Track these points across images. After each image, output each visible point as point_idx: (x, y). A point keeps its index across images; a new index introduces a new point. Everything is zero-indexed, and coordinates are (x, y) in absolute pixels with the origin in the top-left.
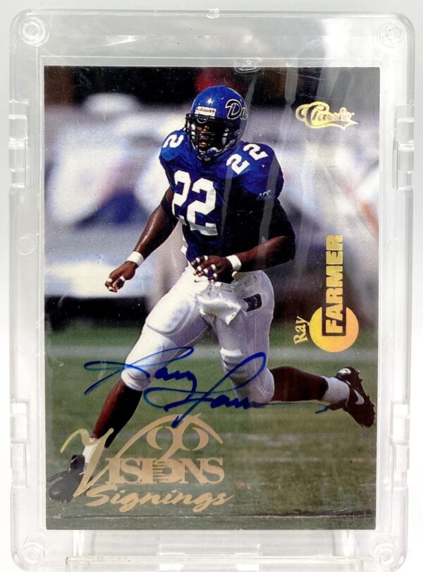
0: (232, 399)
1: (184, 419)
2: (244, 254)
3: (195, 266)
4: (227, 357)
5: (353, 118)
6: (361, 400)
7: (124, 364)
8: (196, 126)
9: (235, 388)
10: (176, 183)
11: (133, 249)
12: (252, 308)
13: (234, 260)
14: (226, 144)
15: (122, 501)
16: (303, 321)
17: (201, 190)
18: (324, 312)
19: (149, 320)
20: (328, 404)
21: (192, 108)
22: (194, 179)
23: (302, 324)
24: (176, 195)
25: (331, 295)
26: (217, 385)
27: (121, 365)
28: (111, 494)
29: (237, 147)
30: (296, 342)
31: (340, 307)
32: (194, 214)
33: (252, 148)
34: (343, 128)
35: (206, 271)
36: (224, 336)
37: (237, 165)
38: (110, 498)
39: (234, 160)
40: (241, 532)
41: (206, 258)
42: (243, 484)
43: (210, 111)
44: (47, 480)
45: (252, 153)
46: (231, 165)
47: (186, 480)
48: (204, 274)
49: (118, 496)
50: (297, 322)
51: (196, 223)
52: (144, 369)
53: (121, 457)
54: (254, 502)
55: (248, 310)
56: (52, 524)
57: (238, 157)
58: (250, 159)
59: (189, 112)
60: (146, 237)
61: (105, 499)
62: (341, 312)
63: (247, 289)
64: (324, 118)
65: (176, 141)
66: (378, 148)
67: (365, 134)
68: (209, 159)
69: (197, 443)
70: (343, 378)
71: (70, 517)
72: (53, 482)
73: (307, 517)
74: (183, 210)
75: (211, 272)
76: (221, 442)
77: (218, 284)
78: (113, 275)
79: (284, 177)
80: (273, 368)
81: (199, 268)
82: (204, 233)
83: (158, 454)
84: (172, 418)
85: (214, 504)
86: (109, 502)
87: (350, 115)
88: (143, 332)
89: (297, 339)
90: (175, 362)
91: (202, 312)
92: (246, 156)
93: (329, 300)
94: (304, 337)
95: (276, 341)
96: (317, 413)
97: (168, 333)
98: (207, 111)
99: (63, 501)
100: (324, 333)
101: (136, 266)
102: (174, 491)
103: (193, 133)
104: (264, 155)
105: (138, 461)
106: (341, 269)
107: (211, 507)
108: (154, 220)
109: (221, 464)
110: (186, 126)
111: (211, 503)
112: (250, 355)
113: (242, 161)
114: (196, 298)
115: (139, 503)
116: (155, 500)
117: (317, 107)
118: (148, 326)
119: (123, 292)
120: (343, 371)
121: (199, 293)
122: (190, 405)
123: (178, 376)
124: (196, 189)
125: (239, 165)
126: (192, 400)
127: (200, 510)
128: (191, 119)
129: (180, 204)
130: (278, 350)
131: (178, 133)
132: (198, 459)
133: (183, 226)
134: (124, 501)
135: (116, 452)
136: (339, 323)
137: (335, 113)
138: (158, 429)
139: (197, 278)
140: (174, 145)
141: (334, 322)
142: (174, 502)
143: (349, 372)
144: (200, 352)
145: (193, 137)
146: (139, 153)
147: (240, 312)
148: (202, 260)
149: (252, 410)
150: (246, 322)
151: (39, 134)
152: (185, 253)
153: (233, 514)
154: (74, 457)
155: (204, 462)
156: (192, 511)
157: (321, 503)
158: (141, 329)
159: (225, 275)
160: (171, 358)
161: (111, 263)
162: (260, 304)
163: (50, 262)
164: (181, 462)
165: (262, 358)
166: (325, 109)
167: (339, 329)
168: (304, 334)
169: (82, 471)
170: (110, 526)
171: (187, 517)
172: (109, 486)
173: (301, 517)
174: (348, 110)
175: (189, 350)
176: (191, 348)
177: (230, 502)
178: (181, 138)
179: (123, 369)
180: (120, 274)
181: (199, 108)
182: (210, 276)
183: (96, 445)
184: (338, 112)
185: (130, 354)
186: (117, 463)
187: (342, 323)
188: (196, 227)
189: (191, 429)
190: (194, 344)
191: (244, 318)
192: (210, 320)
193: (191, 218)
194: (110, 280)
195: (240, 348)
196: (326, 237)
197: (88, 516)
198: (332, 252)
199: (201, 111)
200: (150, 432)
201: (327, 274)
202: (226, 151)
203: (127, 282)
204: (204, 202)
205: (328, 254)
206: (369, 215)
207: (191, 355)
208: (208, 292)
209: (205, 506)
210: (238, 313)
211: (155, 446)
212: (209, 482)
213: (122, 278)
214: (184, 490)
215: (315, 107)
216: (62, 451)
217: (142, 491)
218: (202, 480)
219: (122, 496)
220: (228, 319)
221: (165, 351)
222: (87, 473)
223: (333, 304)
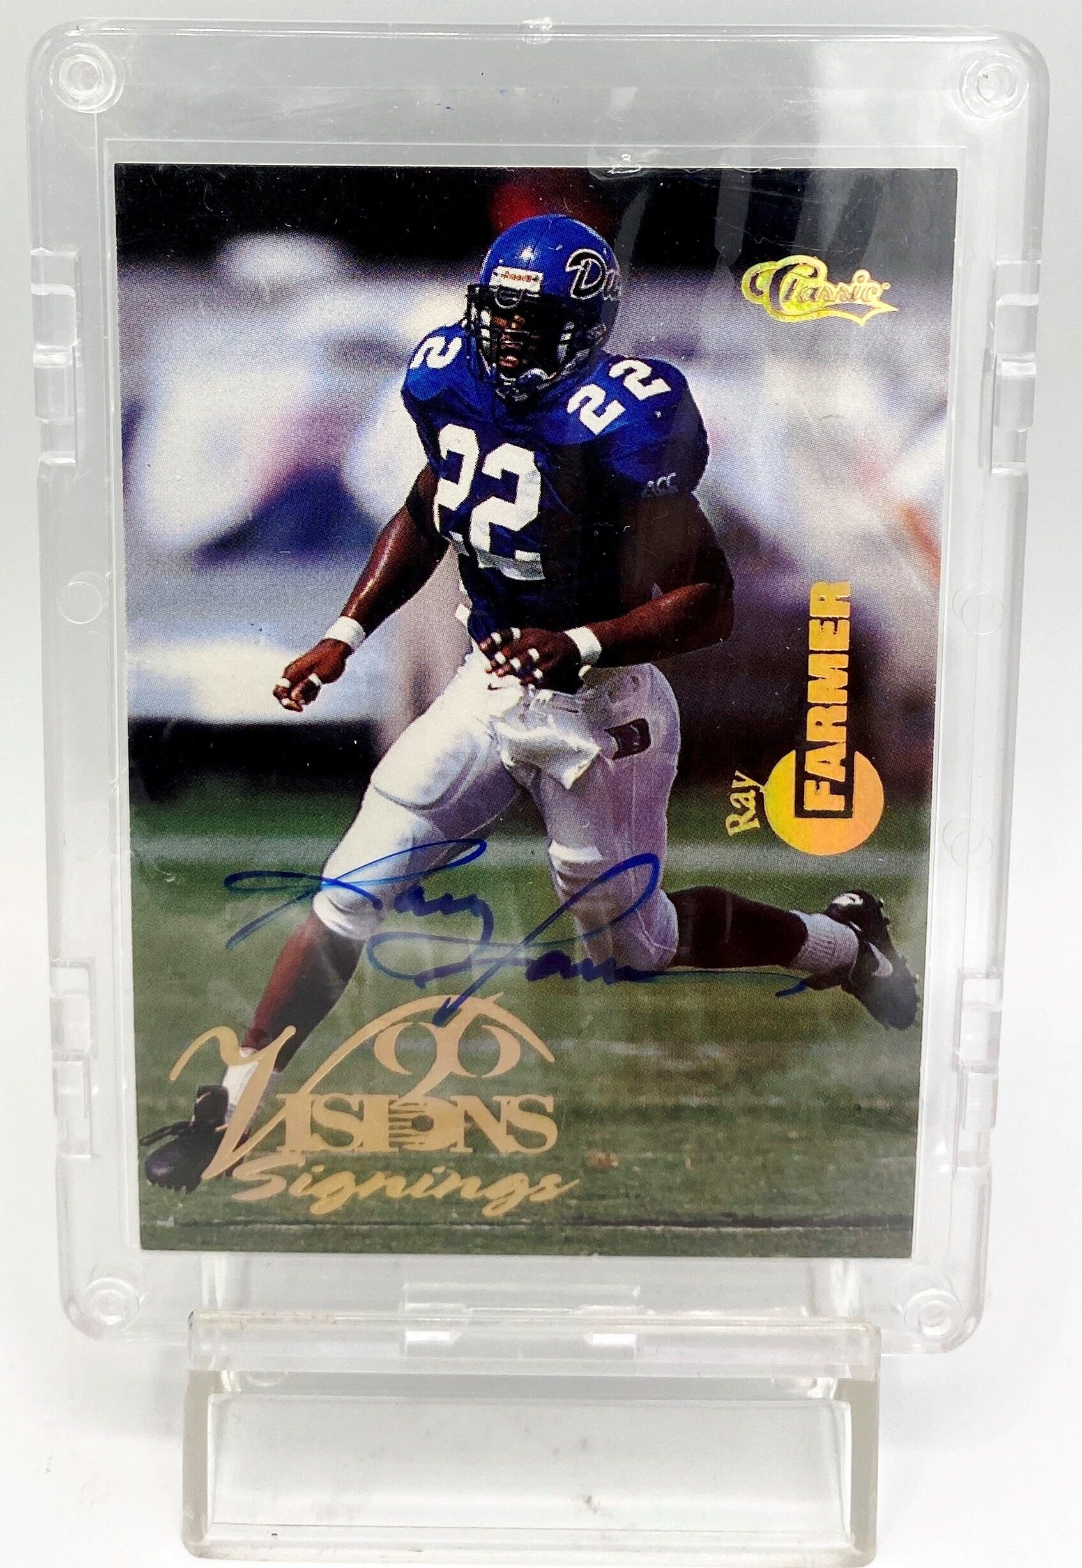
0: (576, 961)
1: (463, 1006)
2: (608, 625)
3: (490, 653)
4: (565, 863)
5: (883, 298)
6: (886, 969)
7: (321, 879)
8: (493, 315)
10: (444, 454)
12: (625, 750)
13: (585, 640)
14: (568, 360)
15: (315, 1191)
17: (504, 472)
18: (800, 762)
20: (805, 975)
21: (482, 272)
22: (487, 446)
24: (444, 484)
25: (819, 724)
26: (539, 930)
27: (312, 880)
28: (290, 1174)
29: (594, 367)
30: (732, 831)
31: (841, 752)
32: (488, 530)
33: (630, 371)
34: (861, 322)
35: (516, 663)
36: (560, 817)
37: (593, 411)
38: (289, 1184)
39: (587, 400)
40: (596, 1260)
41: (516, 633)
42: (602, 1156)
43: (529, 278)
44: (141, 1143)
45: (631, 383)
46: (578, 411)
47: (467, 1145)
48: (512, 671)
49: (306, 1179)
50: (736, 784)
51: (492, 550)
52: (367, 889)
53: (312, 1092)
54: (627, 1196)
55: (617, 756)
56: (152, 1239)
57: (595, 393)
58: (626, 397)
59: (476, 281)
60: (370, 583)
61: (277, 1185)
62: (843, 763)
63: (616, 706)
64: (812, 296)
65: (443, 352)
66: (944, 366)
67: (913, 337)
68: (525, 396)
69: (494, 1059)
70: (843, 916)
71: (195, 1223)
73: (750, 1230)
74: (460, 519)
75: (529, 665)
76: (551, 1059)
77: (546, 694)
78: (294, 669)
79: (708, 442)
81: (500, 657)
82: (512, 574)
83: (405, 1085)
84: (435, 1002)
85: (534, 1199)
86: (284, 1195)
87: (880, 288)
88: (364, 803)
89: (735, 824)
91: (507, 761)
92: (616, 390)
93: (813, 734)
94: (752, 820)
95: (681, 829)
96: (779, 994)
97: (424, 807)
98: (520, 278)
99: (178, 1189)
100: (800, 811)
101: (347, 650)
102: (439, 1170)
103: (485, 333)
104: (660, 386)
105: (354, 1100)
106: (844, 660)
107: (525, 1207)
108: (391, 542)
109: (550, 1108)
110: (468, 314)
111: (527, 1198)
112: (621, 859)
113: (606, 402)
114: (491, 727)
115: (354, 1198)
116: (396, 1187)
117: (795, 270)
118: (376, 788)
120: (844, 900)
121: (499, 715)
123: (448, 905)
124: (493, 467)
125: (599, 411)
126: (480, 963)
127: (500, 1212)
128: (480, 298)
129: (453, 505)
130: (688, 849)
131: (448, 333)
132: (496, 1098)
133: (461, 558)
134: (323, 1189)
135: (302, 1082)
136: (836, 788)
137: (841, 284)
138: (401, 1027)
139: (494, 679)
140: (437, 362)
141: (825, 786)
142: (440, 1192)
143: (859, 902)
144: (500, 852)
145: (485, 344)
146: (351, 380)
147: (598, 760)
148: (507, 639)
149: (624, 986)
150: (613, 783)
151: (106, 334)
152: (465, 622)
153: (578, 1220)
154: (202, 1091)
155: (510, 1105)
156: (480, 1214)
157: (785, 1199)
159: (562, 674)
160: (431, 865)
161: (291, 644)
162: (645, 743)
163: (138, 640)
164: (456, 1104)
165: (649, 867)
166: (815, 274)
167: (837, 803)
168: (752, 812)
169: (222, 1123)
170: (290, 1245)
171: (468, 1227)
172: (285, 1157)
173: (739, 1230)
174: (873, 277)
176: (480, 842)
177: (570, 1194)
178: (456, 344)
179: (319, 889)
180: (310, 670)
181: (500, 270)
182: (525, 676)
183: (256, 1063)
184: (848, 281)
187: (845, 788)
188: (491, 561)
189: (478, 1028)
190: (487, 832)
191: (607, 775)
193: (480, 539)
194: (286, 683)
195: (596, 842)
196: (810, 586)
197: (238, 1223)
198: (823, 620)
199: (504, 278)
200: (382, 1034)
201: (811, 673)
202: (568, 377)
203: (325, 688)
204: (512, 499)
205: (814, 625)
206: (918, 535)
207: (480, 860)
208: (522, 712)
209: (512, 1204)
210: (593, 764)
211: (395, 1067)
212: (523, 1149)
213: (314, 678)
214: (462, 1167)
215: (792, 267)
216: (174, 1076)
217: (363, 1168)
218: (506, 1145)
219: (316, 1180)
220: (570, 775)
221: (418, 849)
222: (234, 1127)
223: (823, 745)
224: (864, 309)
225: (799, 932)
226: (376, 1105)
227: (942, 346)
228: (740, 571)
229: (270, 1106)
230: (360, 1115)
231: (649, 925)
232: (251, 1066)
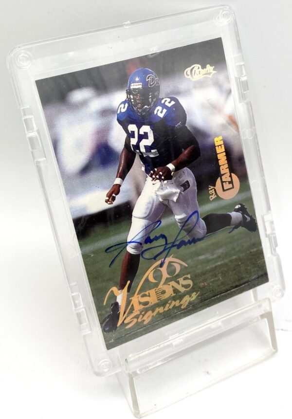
0: (187, 241)
1: (166, 261)
2: (175, 161)
3: (151, 176)
4: (179, 219)
5: (214, 70)
6: (249, 219)
7: (127, 242)
8: (133, 96)
9: (187, 234)
10: (130, 132)
11: (116, 176)
12: (185, 189)
13: (171, 166)
14: (152, 102)
15: (144, 318)
16: (212, 187)
17: (144, 132)
18: (221, 179)
19: (135, 213)
20: (234, 226)
21: (128, 86)
22: (139, 128)
23: (212, 189)
24: (132, 139)
25: (223, 169)
26: (177, 237)
27: (125, 243)
28: (137, 317)
29: (158, 102)
30: (211, 200)
31: (228, 174)
32: (144, 147)
33: (166, 101)
34: (210, 76)
36: (175, 209)
37: (160, 113)
38: (137, 319)
39: (158, 110)
40: (208, 309)
41: (156, 169)
42: (203, 284)
43: (139, 85)
44: (101, 324)
45: (167, 104)
46: (157, 113)
47: (174, 293)
48: (157, 179)
49: (141, 316)
50: (209, 189)
51: (146, 152)
52: (138, 241)
53: (138, 294)
54: (210, 291)
55: (184, 191)
56: (109, 346)
57: (159, 108)
58: (166, 107)
59: (127, 89)
60: (121, 168)
61: (135, 320)
62: (230, 176)
63: (181, 180)
64: (199, 73)
65: (124, 108)
68: (145, 113)
69: (175, 271)
70: (237, 210)
71: (119, 338)
72: (105, 323)
74: (137, 147)
75: (160, 176)
76: (187, 266)
77: (166, 182)
78: (109, 194)
80: (203, 217)
81: (154, 176)
82: (152, 156)
84: (159, 262)
85: (191, 300)
86: (137, 321)
87: (212, 68)
88: (132, 221)
89: (212, 198)
90: (153, 231)
91: (161, 200)
92: (164, 106)
93: (222, 172)
94: (215, 196)
95: (202, 202)
96: (229, 233)
97: (146, 217)
98: (137, 85)
99: (112, 332)
100: (224, 190)
101: (119, 186)
104: (173, 103)
105: (147, 293)
106: (224, 154)
107: (190, 303)
108: (123, 156)
109: (189, 277)
110: (127, 97)
112: (190, 214)
113: (163, 110)
114: (156, 193)
115: (153, 316)
116: (161, 310)
117: (195, 68)
118: (134, 217)
119: (116, 203)
120: (237, 207)
121: (156, 190)
122: (166, 252)
123: (156, 238)
124: (142, 133)
125: (161, 112)
126: (168, 248)
127: (185, 306)
128: (129, 92)
129: (135, 144)
130: (204, 207)
131: (124, 103)
132: (178, 280)
133: (140, 156)
134: (145, 318)
135: (134, 293)
136: (229, 183)
137: (205, 69)
138: (153, 271)
139: (154, 182)
140: (123, 110)
141: (227, 183)
142: (171, 307)
143: (240, 206)
144: (165, 222)
145: (133, 103)
146: (105, 120)
147: (180, 193)
148: (154, 171)
149: (198, 243)
150: (184, 197)
151: (43, 124)
152: (144, 170)
153: (202, 301)
154: (112, 305)
155: (181, 280)
156: (181, 308)
157: (242, 278)
158: (131, 220)
159: (168, 176)
160: (151, 230)
161: (105, 188)
162: (189, 186)
163: (70, 199)
164: (169, 285)
165: (196, 214)
166: (199, 68)
167: (231, 186)
168: (214, 194)
169: (119, 311)
170: (141, 334)
171: (179, 313)
172: (135, 313)
173: (235, 289)
175: (159, 223)
177: (199, 296)
178: (127, 105)
179: (127, 245)
180: (112, 193)
181: (132, 84)
182: (160, 179)
186: (136, 299)
187: (231, 182)
188: (146, 154)
189: (170, 265)
190: (161, 218)
191: (183, 195)
192: (166, 203)
193: (143, 150)
194: (107, 198)
195: (184, 212)
196: (214, 139)
197: (128, 334)
198: (218, 146)
199: (134, 86)
200: (150, 275)
201: (219, 159)
202: (153, 106)
203: (117, 196)
204: (148, 138)
205: (217, 148)
206: (233, 121)
207: (161, 225)
208: (161, 188)
209: (187, 303)
210: (179, 194)
212: (186, 289)
213: (114, 195)
214: (174, 299)
215: (193, 68)
216: (104, 304)
218: (182, 290)
219: (143, 316)
220: (175, 199)
221: (147, 227)
222: (122, 311)
223: (225, 174)
224: (210, 74)
225: (230, 217)
226: (152, 292)
228: (199, 140)
229: (128, 302)
230: (149, 296)
231: (199, 227)
232: (122, 294)
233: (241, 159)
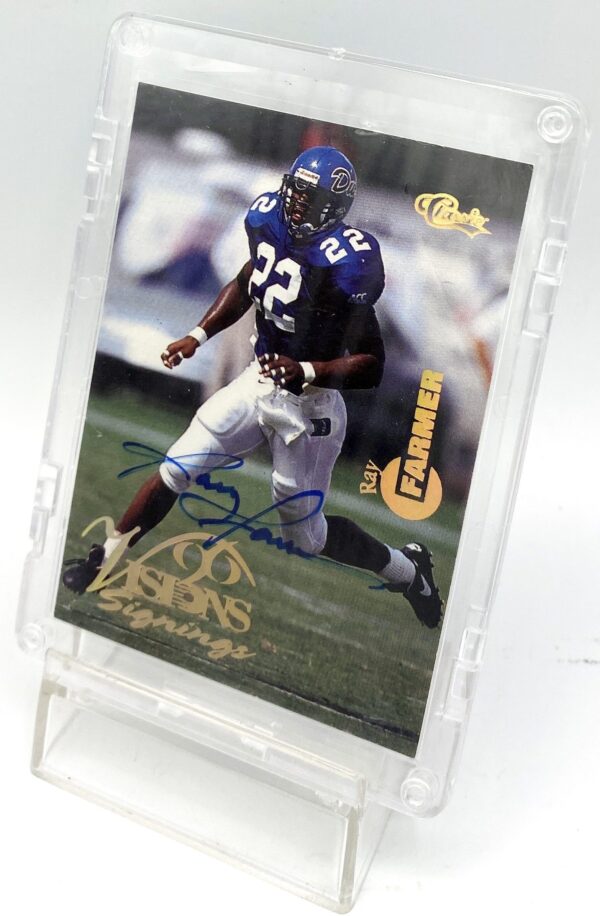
0: (275, 536)
1: (218, 543)
2: (321, 364)
3: (262, 363)
4: (278, 483)
5: (485, 226)
6: (427, 591)
7: (164, 455)
8: (293, 191)
9: (282, 525)
10: (259, 257)
11: (197, 323)
12: (317, 433)
13: (308, 369)
14: (325, 222)
15: (134, 615)
16: (375, 468)
17: (285, 273)
18: (402, 465)
19: (202, 412)
20: (386, 581)
21: (292, 168)
22: (279, 258)
23: (373, 471)
24: (256, 271)
25: (415, 446)
26: (260, 514)
27: (161, 456)
28: (125, 602)
29: (336, 229)
30: (362, 491)
31: (423, 465)
32: (272, 300)
33: (353, 235)
34: (472, 236)
35: (274, 372)
36: (281, 459)
37: (332, 252)
38: (123, 607)
39: (330, 245)
40: (256, 700)
41: (277, 356)
42: (269, 644)
43: (313, 177)
44: (64, 563)
45: (353, 241)
46: (325, 250)
47: (207, 616)
48: (271, 376)
49: (131, 607)
50: (368, 467)
51: (273, 311)
52: (186, 468)
53: (142, 563)
54: (277, 670)
56: (60, 613)
57: (335, 242)
58: (349, 248)
59: (288, 173)
60: (214, 313)
61: (117, 606)
62: (424, 471)
63: (317, 408)
64: (449, 217)
65: (267, 205)
66: (511, 273)
67: (497, 250)
68: (301, 236)
69: (226, 576)
70: (410, 555)
71: (79, 612)
72: (68, 568)
73: (335, 712)
74: (260, 292)
75: (279, 375)
76: (254, 584)
77: (285, 392)
78: (172, 347)
79: (385, 281)
80: (328, 514)
81: (267, 367)
82: (280, 325)
83: (183, 574)
84: (205, 536)
85: (233, 656)
86: (120, 612)
87: (484, 220)
89: (364, 488)
90: (220, 471)
91: (261, 421)
92: (345, 243)
93: (411, 451)
94: (373, 488)
95: (340, 483)
96: (370, 587)
97: (218, 434)
98: (309, 176)
100: (398, 491)
101: (198, 344)
102: (192, 624)
103: (288, 200)
104: (366, 246)
105: (160, 574)
106: (433, 416)
107: (228, 659)
108: (227, 295)
109: (249, 610)
110: (281, 189)
111: (229, 655)
112: (306, 490)
114: (257, 402)
115: (151, 624)
116: (170, 626)
117: (443, 201)
118: (198, 419)
120: (412, 547)
121: (261, 396)
122: (226, 528)
123: (220, 488)
124: (281, 268)
125: (335, 252)
126: (230, 523)
127: (216, 657)
128: (289, 181)
129: (258, 284)
130: (339, 494)
131: (271, 196)
132: (225, 596)
133: (258, 311)
134: (138, 615)
135: (139, 556)
136: (418, 484)
137: (465, 214)
138: (188, 544)
139: (262, 377)
140: (264, 209)
141: (413, 481)
142: (190, 636)
143: (420, 550)
144: (249, 468)
145: (287, 205)
146: (223, 209)
147: (303, 434)
148: (272, 358)
149: (294, 557)
150: (308, 447)
152: (253, 344)
153: (252, 675)
154: (94, 546)
155: (231, 602)
156: (206, 655)
157: (356, 701)
159: (294, 384)
160: (217, 465)
161: (172, 333)
162: (328, 432)
163: (108, 313)
164: (205, 592)
165: (318, 498)
166: (452, 206)
167: (417, 492)
168: (374, 484)
169: (99, 565)
170: (119, 639)
171: (200, 659)
172: (124, 593)
173: (329, 709)
174: (482, 214)
175: (238, 462)
176: (241, 459)
177: (249, 660)
178: (274, 203)
179: (163, 461)
180: (180, 349)
181: (301, 170)
182: (277, 379)
183: (120, 540)
184: (468, 213)
185: (174, 446)
186: (136, 569)
187: (422, 485)
188: (270, 316)
189: (223, 557)
190: (245, 456)
191: (307, 443)
192: (269, 434)
193: (268, 304)
194: (167, 353)
195: (296, 478)
196: (422, 371)
197: (97, 619)
198: (426, 391)
199: (303, 174)
200: (179, 545)
201: (416, 418)
202: (322, 232)
203: (184, 360)
204: (286, 288)
205: (421, 392)
206: (483, 358)
207: (236, 469)
208: (272, 399)
209: (222, 654)
210: (301, 434)
211: (181, 563)
212: (233, 628)
213: (180, 354)
214: (203, 626)
215: (440, 199)
216: (84, 534)
217: (158, 611)
218: (225, 623)
219: (136, 609)
220: (289, 438)
221: (212, 454)
222: (105, 569)
223: (415, 458)
224: (472, 229)
226: (171, 580)
227: (510, 259)
229: (121, 565)
230: (161, 582)
231: (313, 530)
232: (118, 541)
233: (468, 453)
